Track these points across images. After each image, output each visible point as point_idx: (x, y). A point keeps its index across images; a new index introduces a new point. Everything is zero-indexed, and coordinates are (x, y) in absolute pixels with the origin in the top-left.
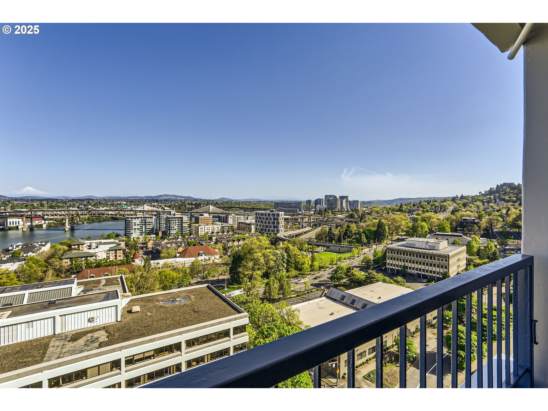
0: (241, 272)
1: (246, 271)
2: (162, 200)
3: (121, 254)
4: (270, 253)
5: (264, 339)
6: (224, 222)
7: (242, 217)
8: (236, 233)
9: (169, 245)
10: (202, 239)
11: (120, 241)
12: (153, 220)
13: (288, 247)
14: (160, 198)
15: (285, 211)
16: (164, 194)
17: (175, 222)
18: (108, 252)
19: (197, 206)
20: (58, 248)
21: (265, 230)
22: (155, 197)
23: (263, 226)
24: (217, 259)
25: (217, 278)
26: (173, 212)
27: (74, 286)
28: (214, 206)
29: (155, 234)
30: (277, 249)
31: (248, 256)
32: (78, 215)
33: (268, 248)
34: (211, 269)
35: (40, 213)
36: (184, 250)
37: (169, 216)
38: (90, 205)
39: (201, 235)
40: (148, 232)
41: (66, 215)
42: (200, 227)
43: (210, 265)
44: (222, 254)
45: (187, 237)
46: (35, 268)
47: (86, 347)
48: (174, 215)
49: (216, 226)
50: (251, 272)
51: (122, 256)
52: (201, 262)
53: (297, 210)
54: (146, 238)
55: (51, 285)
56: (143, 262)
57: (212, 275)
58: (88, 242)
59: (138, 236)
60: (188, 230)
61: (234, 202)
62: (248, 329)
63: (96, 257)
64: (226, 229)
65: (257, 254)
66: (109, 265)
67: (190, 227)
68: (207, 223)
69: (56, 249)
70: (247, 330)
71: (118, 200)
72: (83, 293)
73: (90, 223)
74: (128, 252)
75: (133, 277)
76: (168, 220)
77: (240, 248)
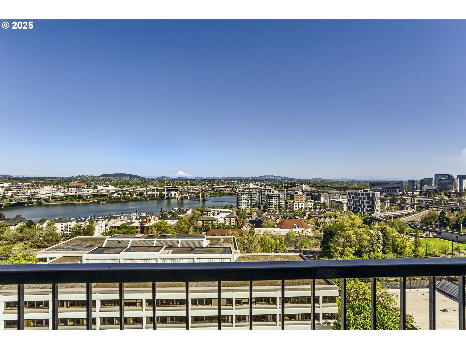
0: (332, 247)
1: (338, 246)
2: (264, 180)
3: (234, 221)
4: (363, 232)
5: (354, 315)
6: (316, 200)
7: (334, 196)
8: (328, 210)
9: (269, 217)
10: (296, 214)
11: (233, 211)
12: (257, 196)
13: (385, 228)
14: (263, 178)
15: (381, 191)
16: (266, 175)
17: (274, 198)
18: (225, 219)
19: (292, 185)
20: (196, 213)
21: (359, 209)
22: (258, 177)
23: (357, 205)
24: (309, 232)
25: (309, 249)
26: (272, 190)
27: (205, 240)
28: (308, 185)
29: (258, 207)
30: (371, 229)
31: (340, 233)
32: (207, 190)
33: (361, 227)
34: (303, 240)
35: (186, 189)
36: (281, 222)
37: (269, 193)
38: (214, 183)
39: (295, 210)
40: (253, 205)
41: (200, 190)
42: (294, 203)
43: (303, 237)
44: (314, 228)
45: (283, 211)
46: (184, 225)
47: (211, 284)
48: (273, 192)
49: (309, 203)
50: (342, 249)
51: (234, 222)
52: (294, 233)
53: (396, 190)
54: (251, 210)
55: (192, 237)
56: (249, 229)
57: (305, 246)
58: (213, 210)
59: (246, 208)
60: (284, 205)
61: (326, 182)
62: (337, 300)
63: (218, 221)
64: (318, 206)
65: (349, 232)
66: (226, 228)
67: (286, 202)
68: (301, 200)
69: (194, 213)
70: (336, 302)
71: (232, 180)
72: (210, 246)
73: (214, 196)
74: (238, 220)
75: (242, 239)
76: (268, 196)
77: (332, 224)
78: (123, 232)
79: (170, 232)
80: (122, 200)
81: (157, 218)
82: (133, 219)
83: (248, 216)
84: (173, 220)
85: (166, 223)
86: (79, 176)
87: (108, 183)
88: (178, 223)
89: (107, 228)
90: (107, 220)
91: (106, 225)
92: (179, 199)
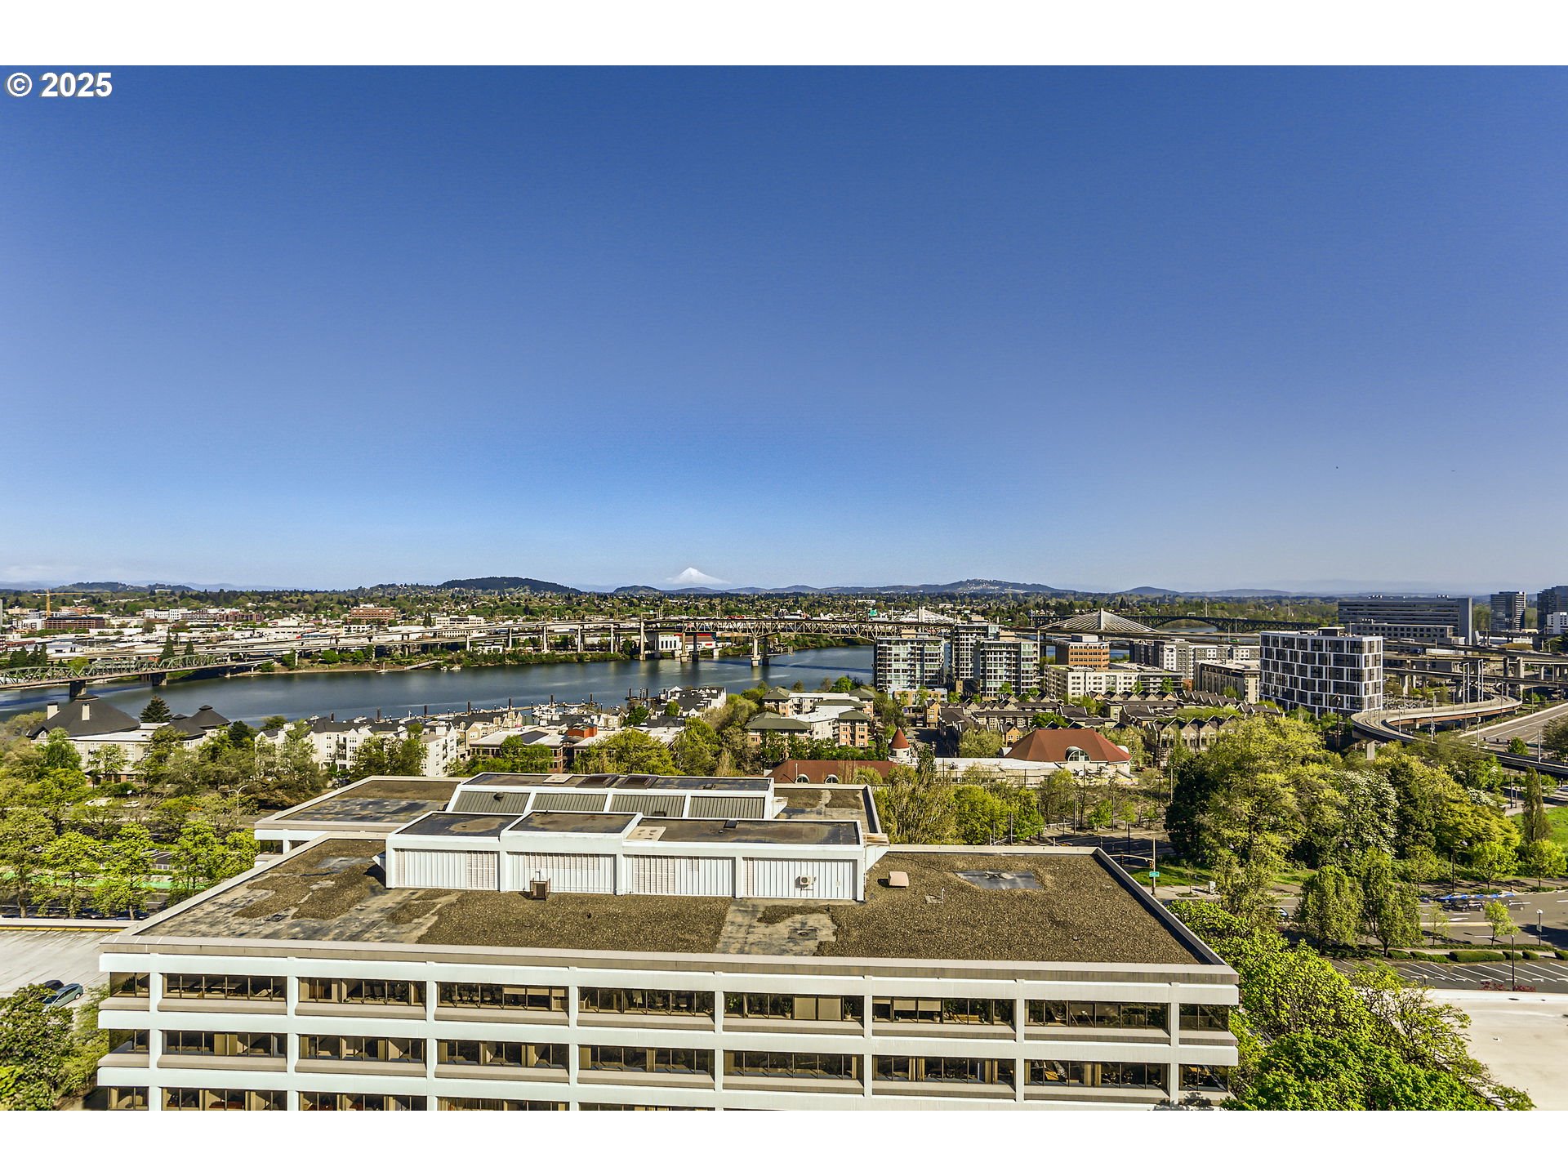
0: (1209, 829)
1: (1228, 827)
2: (965, 595)
3: (865, 733)
4: (1323, 777)
5: (1300, 1077)
6: (1148, 664)
7: (1212, 651)
8: (1191, 699)
9: (982, 721)
10: (1077, 710)
11: (861, 700)
12: (942, 649)
13: (1405, 766)
14: (960, 590)
15: (1386, 632)
16: (971, 579)
17: (998, 656)
18: (836, 725)
19: (1062, 612)
20: (739, 705)
21: (1303, 698)
22: (945, 586)
23: (1294, 682)
24: (1123, 774)
25: (1126, 834)
26: (993, 629)
27: (769, 795)
28: (1116, 611)
29: (945, 686)
30: (1350, 767)
31: (1236, 778)
32: (775, 630)
33: (1313, 761)
34: (1104, 802)
35: (708, 625)
36: (1024, 738)
37: (982, 639)
38: (800, 607)
39: (1073, 699)
40: (928, 680)
41: (753, 629)
42: (1070, 675)
43: (1101, 792)
44: (1140, 759)
45: (1031, 700)
46: (701, 744)
47: (791, 944)
48: (997, 636)
49: (1120, 674)
50: (1245, 835)
51: (867, 738)
52: (1072, 778)
53: (1442, 630)
54: (922, 697)
55: (727, 786)
56: (915, 759)
57: (1109, 823)
58: (794, 696)
59: (905, 690)
60: (1034, 680)
61: (1182, 600)
62: (1234, 1021)
63: (811, 733)
64: (1155, 683)
65: (1269, 776)
66: (839, 756)
67: (1041, 672)
68: (1093, 663)
69: (735, 707)
70: (1230, 1026)
71: (857, 595)
72: (785, 815)
73: (799, 651)
74: (879, 728)
75: (893, 793)
76: (979, 651)
77: (1204, 749)
78: (509, 765)
79: (656, 767)
80: (508, 661)
81: (614, 721)
82: (542, 723)
83: (913, 715)
84: (665, 729)
85: (644, 738)
86: (381, 586)
87: (464, 607)
88: (682, 736)
89: (462, 749)
90: (463, 724)
91: (459, 743)
92: (685, 659)
